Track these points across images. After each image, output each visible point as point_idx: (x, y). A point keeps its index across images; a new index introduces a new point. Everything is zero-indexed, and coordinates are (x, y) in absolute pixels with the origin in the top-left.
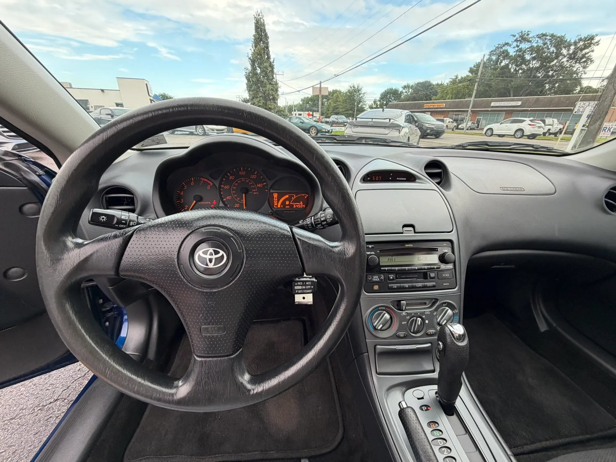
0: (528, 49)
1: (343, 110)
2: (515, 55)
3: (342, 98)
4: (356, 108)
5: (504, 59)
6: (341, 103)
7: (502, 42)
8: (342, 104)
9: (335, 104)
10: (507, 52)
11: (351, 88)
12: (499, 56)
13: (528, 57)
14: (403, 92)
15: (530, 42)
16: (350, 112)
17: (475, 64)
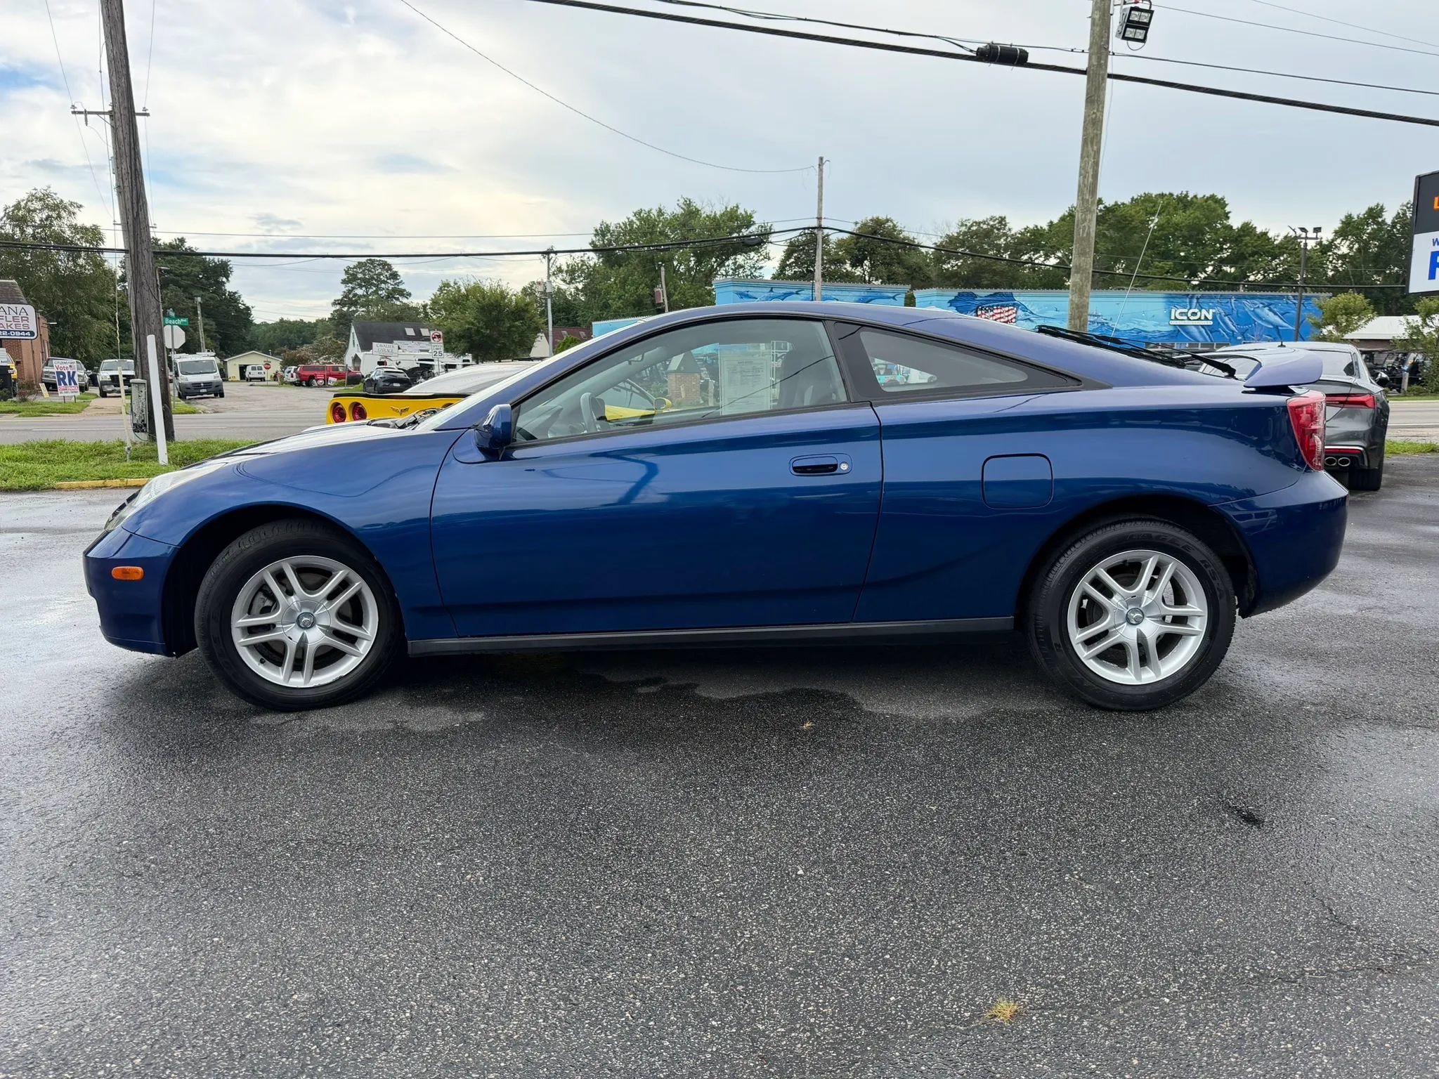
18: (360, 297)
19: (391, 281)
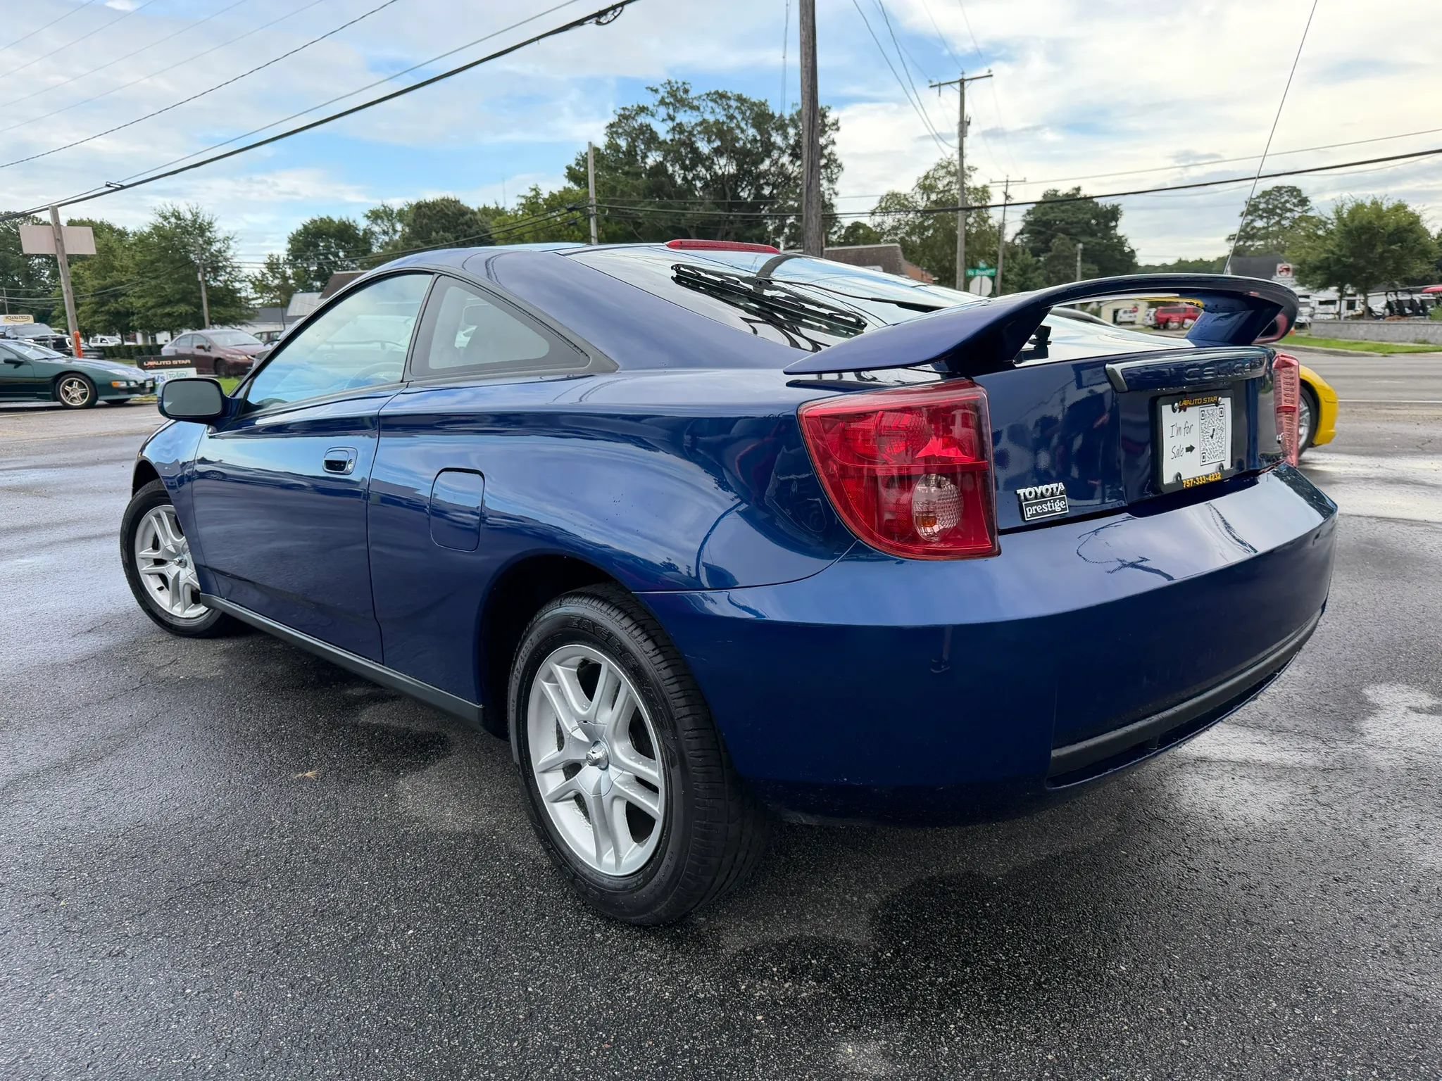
0: (699, 129)
1: (150, 304)
2: (672, 140)
3: (133, 257)
4: (204, 294)
5: (649, 149)
6: (129, 276)
7: (631, 104)
8: (136, 278)
9: (105, 278)
10: (651, 129)
11: (165, 218)
12: (634, 140)
13: (704, 148)
14: (373, 233)
15: (697, 108)
16: (183, 308)
17: (579, 158)
18: (1259, 229)
19: (1299, 209)
